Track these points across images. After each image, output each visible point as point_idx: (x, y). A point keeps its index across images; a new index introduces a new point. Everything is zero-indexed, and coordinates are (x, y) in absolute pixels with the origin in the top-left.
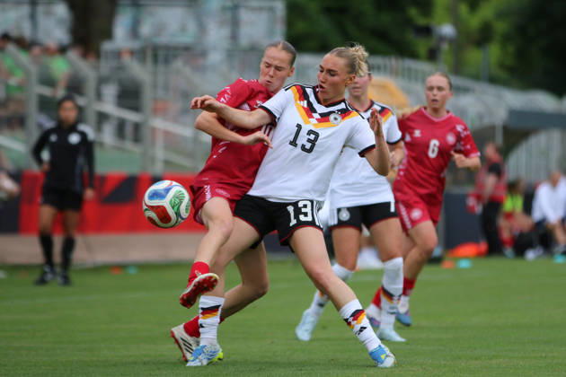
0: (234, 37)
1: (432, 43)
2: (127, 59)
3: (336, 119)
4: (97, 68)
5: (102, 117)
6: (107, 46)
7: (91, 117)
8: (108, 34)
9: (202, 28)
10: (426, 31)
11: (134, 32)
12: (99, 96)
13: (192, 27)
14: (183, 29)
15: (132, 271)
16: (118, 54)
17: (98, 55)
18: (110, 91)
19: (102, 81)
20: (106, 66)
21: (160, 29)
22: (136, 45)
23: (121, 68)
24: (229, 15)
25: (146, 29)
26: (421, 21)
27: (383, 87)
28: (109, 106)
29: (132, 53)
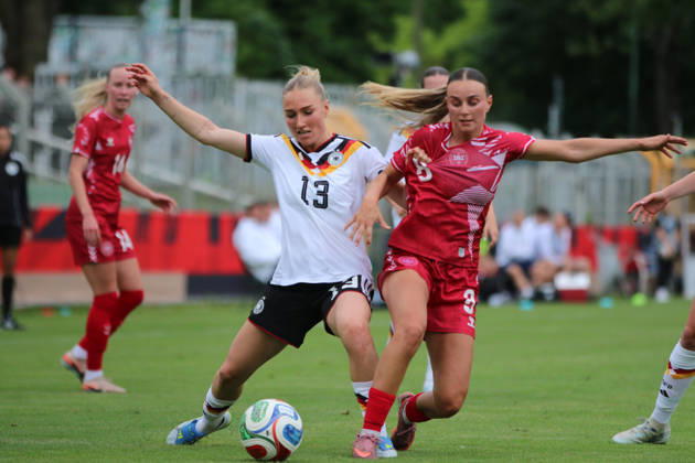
0: (179, 61)
1: (393, 70)
2: (62, 84)
3: (336, 159)
4: (31, 94)
5: (35, 147)
6: (42, 70)
7: (24, 145)
8: (43, 57)
9: (145, 52)
10: (386, 58)
11: (72, 55)
12: (32, 123)
13: (134, 50)
14: (125, 52)
15: (65, 314)
16: (54, 79)
17: (31, 79)
18: (45, 118)
19: (36, 107)
20: (41, 92)
21: (99, 52)
22: (73, 69)
23: (56, 94)
24: (174, 38)
25: (84, 52)
26: (381, 47)
27: (339, 119)
28: (43, 134)
29: (69, 78)
